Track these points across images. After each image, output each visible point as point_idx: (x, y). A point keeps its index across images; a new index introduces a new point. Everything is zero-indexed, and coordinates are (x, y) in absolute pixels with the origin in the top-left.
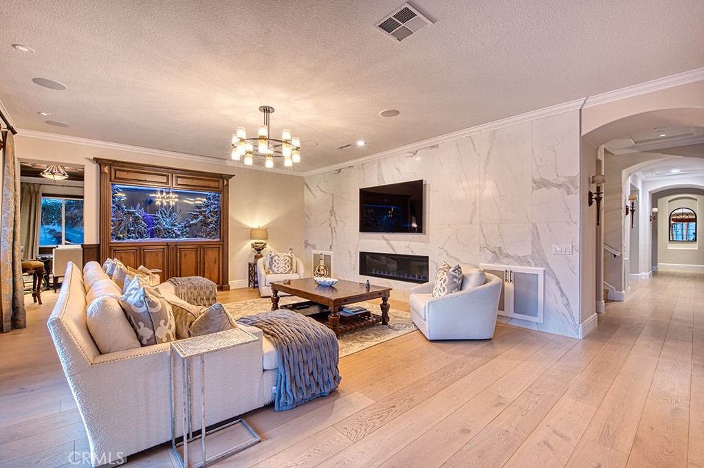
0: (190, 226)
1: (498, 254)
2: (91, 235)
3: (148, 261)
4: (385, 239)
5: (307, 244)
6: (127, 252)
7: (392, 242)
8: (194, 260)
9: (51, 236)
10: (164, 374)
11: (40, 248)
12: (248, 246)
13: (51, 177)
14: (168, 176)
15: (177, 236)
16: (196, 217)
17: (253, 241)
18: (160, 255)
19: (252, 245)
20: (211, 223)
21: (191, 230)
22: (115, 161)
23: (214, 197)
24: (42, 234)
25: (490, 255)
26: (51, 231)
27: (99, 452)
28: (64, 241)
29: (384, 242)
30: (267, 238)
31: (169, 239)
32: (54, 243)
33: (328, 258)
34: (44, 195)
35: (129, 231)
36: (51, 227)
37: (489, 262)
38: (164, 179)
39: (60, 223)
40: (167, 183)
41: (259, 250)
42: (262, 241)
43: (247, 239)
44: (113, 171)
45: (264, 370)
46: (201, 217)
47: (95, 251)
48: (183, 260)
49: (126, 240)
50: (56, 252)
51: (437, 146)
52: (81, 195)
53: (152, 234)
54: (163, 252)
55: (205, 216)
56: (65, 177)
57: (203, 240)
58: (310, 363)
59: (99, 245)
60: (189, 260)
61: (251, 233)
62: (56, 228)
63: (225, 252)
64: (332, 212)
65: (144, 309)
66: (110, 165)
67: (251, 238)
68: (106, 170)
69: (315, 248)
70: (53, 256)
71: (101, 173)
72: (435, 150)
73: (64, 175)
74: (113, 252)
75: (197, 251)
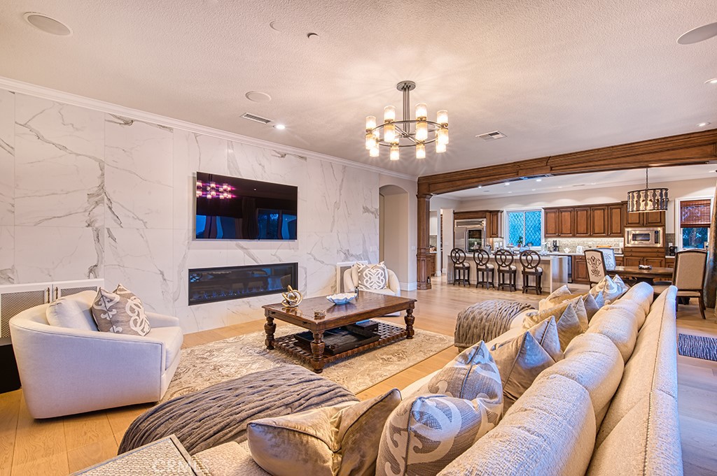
1: (347, 255)
4: (242, 248)
7: (253, 252)
25: (343, 255)
29: (239, 251)
37: (343, 261)
51: (305, 158)
72: (303, 161)
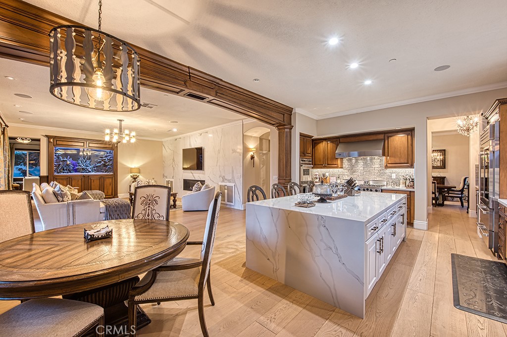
0: (97, 167)
1: (224, 179)
2: (44, 171)
3: (73, 184)
5: (164, 176)
6: (62, 179)
7: (194, 174)
8: (98, 184)
9: (20, 172)
10: (65, 209)
11: (14, 179)
12: (129, 177)
13: (22, 141)
14: (84, 143)
15: (89, 172)
16: (100, 162)
17: (132, 175)
18: (80, 181)
19: (131, 176)
20: (108, 165)
21: (98, 169)
22: (56, 136)
23: (110, 152)
24: (15, 170)
26: (20, 169)
27: (46, 227)
28: (28, 174)
29: (191, 174)
30: (139, 173)
31: (85, 173)
32: (21, 176)
33: (172, 182)
34: (16, 149)
35: (63, 169)
36: (19, 167)
37: (221, 182)
38: (82, 144)
39: (25, 164)
40: (84, 146)
41: (135, 179)
42: (136, 174)
43: (129, 173)
44: (55, 141)
45: (101, 213)
46: (103, 162)
47: (46, 179)
48: (92, 183)
49: (62, 174)
50: (25, 180)
52: (38, 149)
53: (76, 171)
54: (82, 179)
55: (105, 162)
56: (29, 141)
57: (104, 173)
58: (118, 211)
59: (48, 176)
60: (96, 183)
61: (131, 170)
62: (23, 168)
63: (116, 179)
64: (174, 160)
65: (60, 192)
66: (54, 138)
67: (131, 173)
68: (52, 140)
69: (167, 178)
70: (23, 182)
71: (49, 142)
73: (29, 140)
74: (55, 179)
75: (100, 179)
